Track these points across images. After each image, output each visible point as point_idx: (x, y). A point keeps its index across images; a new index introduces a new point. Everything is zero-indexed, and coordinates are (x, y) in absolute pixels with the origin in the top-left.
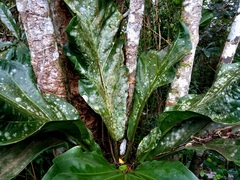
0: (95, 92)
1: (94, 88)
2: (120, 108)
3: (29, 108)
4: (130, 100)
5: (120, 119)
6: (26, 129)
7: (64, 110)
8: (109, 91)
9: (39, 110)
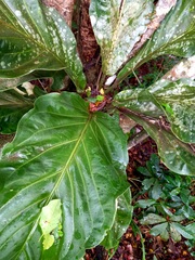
0: (106, 17)
1: (107, 13)
2: (125, 47)
3: (27, 27)
4: (139, 45)
5: (119, 58)
6: (19, 59)
7: (62, 35)
8: (124, 21)
9: (36, 32)
